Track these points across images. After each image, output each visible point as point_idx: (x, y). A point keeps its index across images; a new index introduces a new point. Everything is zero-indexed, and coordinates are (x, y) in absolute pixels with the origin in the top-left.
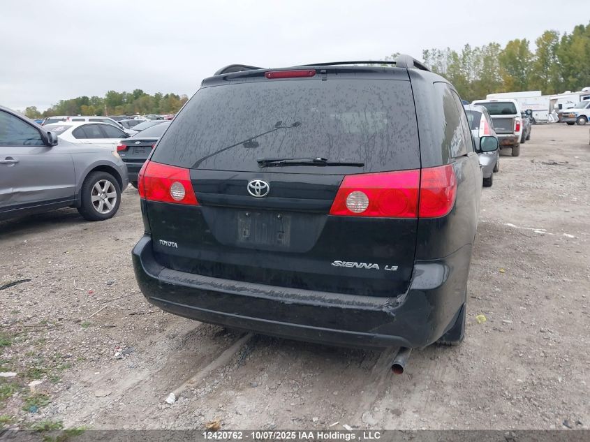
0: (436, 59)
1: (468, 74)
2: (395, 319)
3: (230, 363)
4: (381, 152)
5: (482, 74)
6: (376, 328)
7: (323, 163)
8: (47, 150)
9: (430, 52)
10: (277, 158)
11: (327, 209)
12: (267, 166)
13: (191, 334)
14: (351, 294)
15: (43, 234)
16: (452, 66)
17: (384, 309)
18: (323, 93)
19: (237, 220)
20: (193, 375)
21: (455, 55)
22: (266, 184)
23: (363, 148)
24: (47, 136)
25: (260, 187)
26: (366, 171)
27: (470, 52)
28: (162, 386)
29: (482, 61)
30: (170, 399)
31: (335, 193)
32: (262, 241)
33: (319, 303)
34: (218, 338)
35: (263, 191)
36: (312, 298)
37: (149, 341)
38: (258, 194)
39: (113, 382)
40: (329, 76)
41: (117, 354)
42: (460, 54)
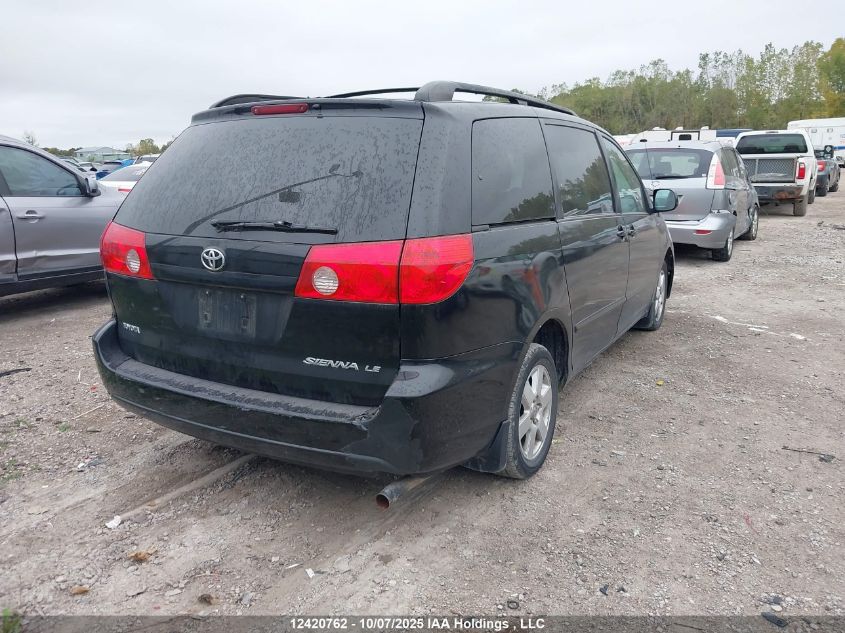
0: (720, 67)
1: (769, 91)
2: (369, 436)
3: (214, 485)
4: (359, 217)
5: (791, 89)
6: (348, 446)
7: (286, 228)
8: (86, 202)
9: (712, 56)
10: (236, 220)
11: (290, 289)
12: (225, 230)
13: (187, 445)
14: (327, 401)
15: (80, 311)
16: (743, 78)
17: (354, 422)
18: (310, 135)
19: (198, 300)
20: (159, 496)
21: (750, 61)
22: (221, 255)
23: (338, 209)
24: (85, 183)
25: (215, 258)
26: (337, 241)
27: (774, 55)
28: (110, 507)
29: (792, 70)
30: (113, 523)
31: (299, 269)
32: (225, 328)
33: (281, 411)
34: (215, 453)
35: (218, 263)
36: (277, 405)
37: (130, 451)
38: (212, 267)
39: (58, 499)
40: (324, 113)
41: (79, 466)
42: (757, 59)
